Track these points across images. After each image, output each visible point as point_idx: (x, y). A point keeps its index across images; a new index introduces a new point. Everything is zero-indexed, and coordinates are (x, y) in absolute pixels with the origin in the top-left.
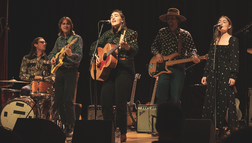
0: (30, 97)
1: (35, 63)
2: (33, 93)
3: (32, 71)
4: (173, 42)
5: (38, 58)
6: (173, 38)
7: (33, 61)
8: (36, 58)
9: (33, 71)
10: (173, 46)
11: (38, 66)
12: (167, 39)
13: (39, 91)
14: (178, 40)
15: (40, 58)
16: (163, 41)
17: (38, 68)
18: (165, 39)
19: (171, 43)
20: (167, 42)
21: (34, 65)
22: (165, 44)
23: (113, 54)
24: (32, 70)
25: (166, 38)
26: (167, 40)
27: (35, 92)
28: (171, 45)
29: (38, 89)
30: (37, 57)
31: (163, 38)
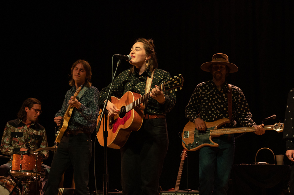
0: (10, 177)
1: (22, 133)
2: (13, 172)
3: (16, 143)
4: (220, 101)
5: (27, 126)
6: (219, 95)
7: (19, 129)
8: (23, 126)
9: (18, 143)
10: (219, 107)
11: (25, 137)
12: (210, 97)
13: (21, 169)
14: (226, 98)
15: (28, 126)
16: (205, 101)
17: (25, 139)
18: (206, 97)
19: (216, 102)
20: (210, 102)
21: (20, 135)
22: (207, 104)
23: (137, 108)
24: (17, 141)
25: (208, 96)
26: (211, 99)
27: (17, 171)
28: (216, 105)
29: (21, 166)
30: (25, 125)
31: (203, 96)
